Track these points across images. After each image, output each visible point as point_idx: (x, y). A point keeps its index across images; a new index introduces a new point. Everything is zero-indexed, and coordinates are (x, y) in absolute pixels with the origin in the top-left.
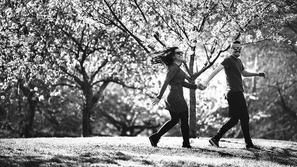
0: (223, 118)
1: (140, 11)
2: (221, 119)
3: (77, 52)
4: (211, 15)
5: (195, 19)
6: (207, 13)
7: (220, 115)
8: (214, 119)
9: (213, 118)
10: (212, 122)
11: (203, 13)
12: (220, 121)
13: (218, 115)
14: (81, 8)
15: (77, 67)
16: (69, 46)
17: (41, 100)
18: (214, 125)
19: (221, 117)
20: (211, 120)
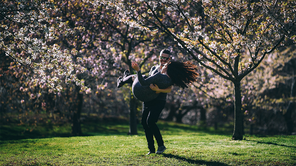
0: (271, 100)
1: (183, 16)
2: (268, 100)
3: (122, 44)
4: (255, 17)
5: (238, 22)
6: (251, 16)
7: (267, 96)
8: (262, 100)
9: (260, 99)
10: (259, 103)
11: (247, 15)
12: (267, 102)
13: (266, 97)
14: (125, 12)
15: (123, 59)
16: (115, 40)
17: (88, 92)
18: (262, 106)
19: (268, 98)
20: (259, 101)
